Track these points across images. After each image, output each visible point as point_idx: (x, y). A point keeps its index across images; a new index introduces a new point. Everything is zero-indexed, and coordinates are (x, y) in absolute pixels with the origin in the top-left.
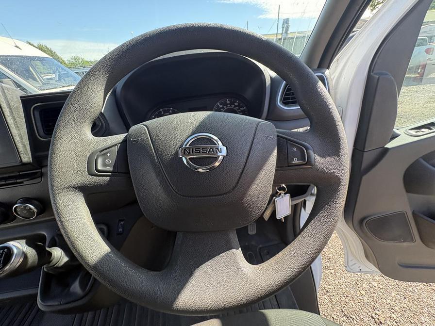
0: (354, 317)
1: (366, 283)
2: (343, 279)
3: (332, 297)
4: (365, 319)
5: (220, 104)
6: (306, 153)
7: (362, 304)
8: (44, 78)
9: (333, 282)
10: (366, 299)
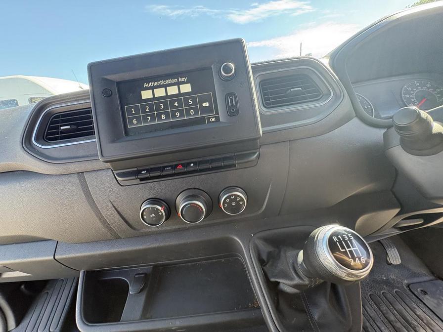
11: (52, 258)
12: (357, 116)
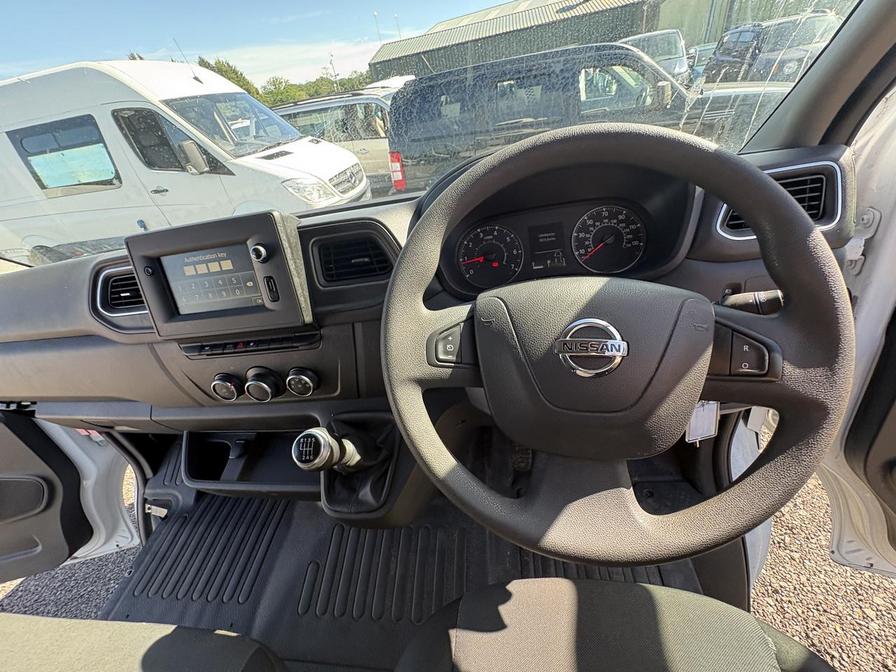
0: (836, 655)
1: (882, 595)
2: (822, 576)
3: (785, 605)
4: (863, 664)
5: (589, 219)
6: (767, 358)
7: (863, 634)
8: (232, 128)
9: (795, 576)
10: (877, 627)
11: (148, 419)
12: (444, 290)
